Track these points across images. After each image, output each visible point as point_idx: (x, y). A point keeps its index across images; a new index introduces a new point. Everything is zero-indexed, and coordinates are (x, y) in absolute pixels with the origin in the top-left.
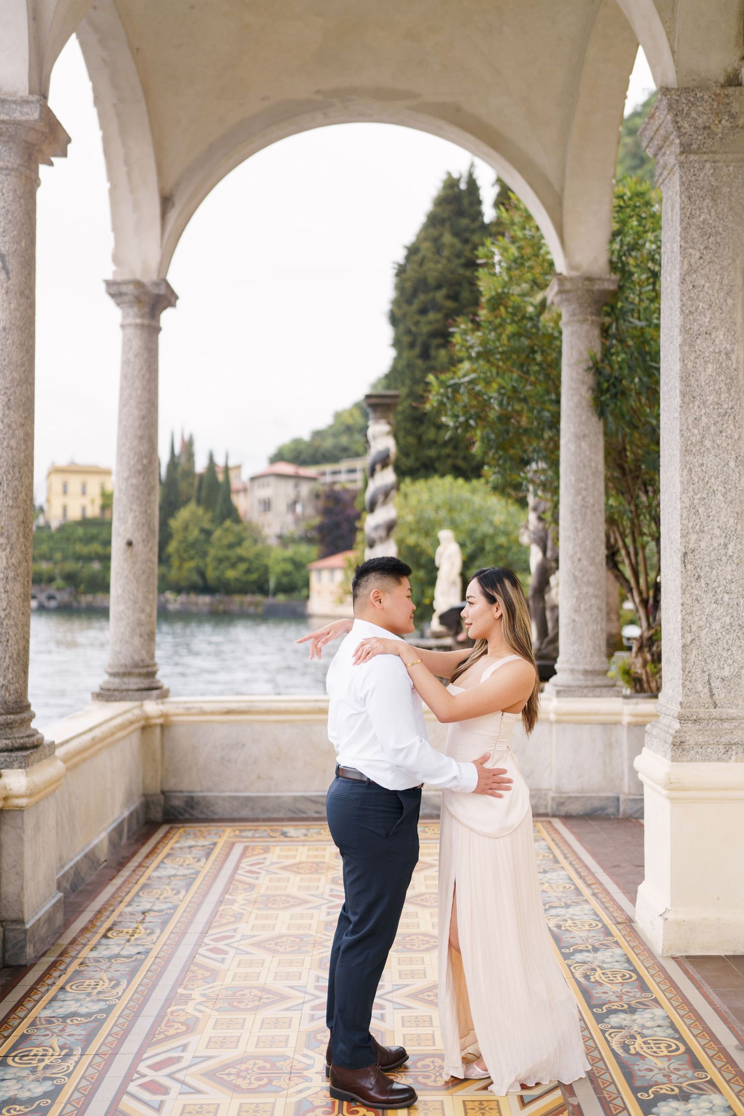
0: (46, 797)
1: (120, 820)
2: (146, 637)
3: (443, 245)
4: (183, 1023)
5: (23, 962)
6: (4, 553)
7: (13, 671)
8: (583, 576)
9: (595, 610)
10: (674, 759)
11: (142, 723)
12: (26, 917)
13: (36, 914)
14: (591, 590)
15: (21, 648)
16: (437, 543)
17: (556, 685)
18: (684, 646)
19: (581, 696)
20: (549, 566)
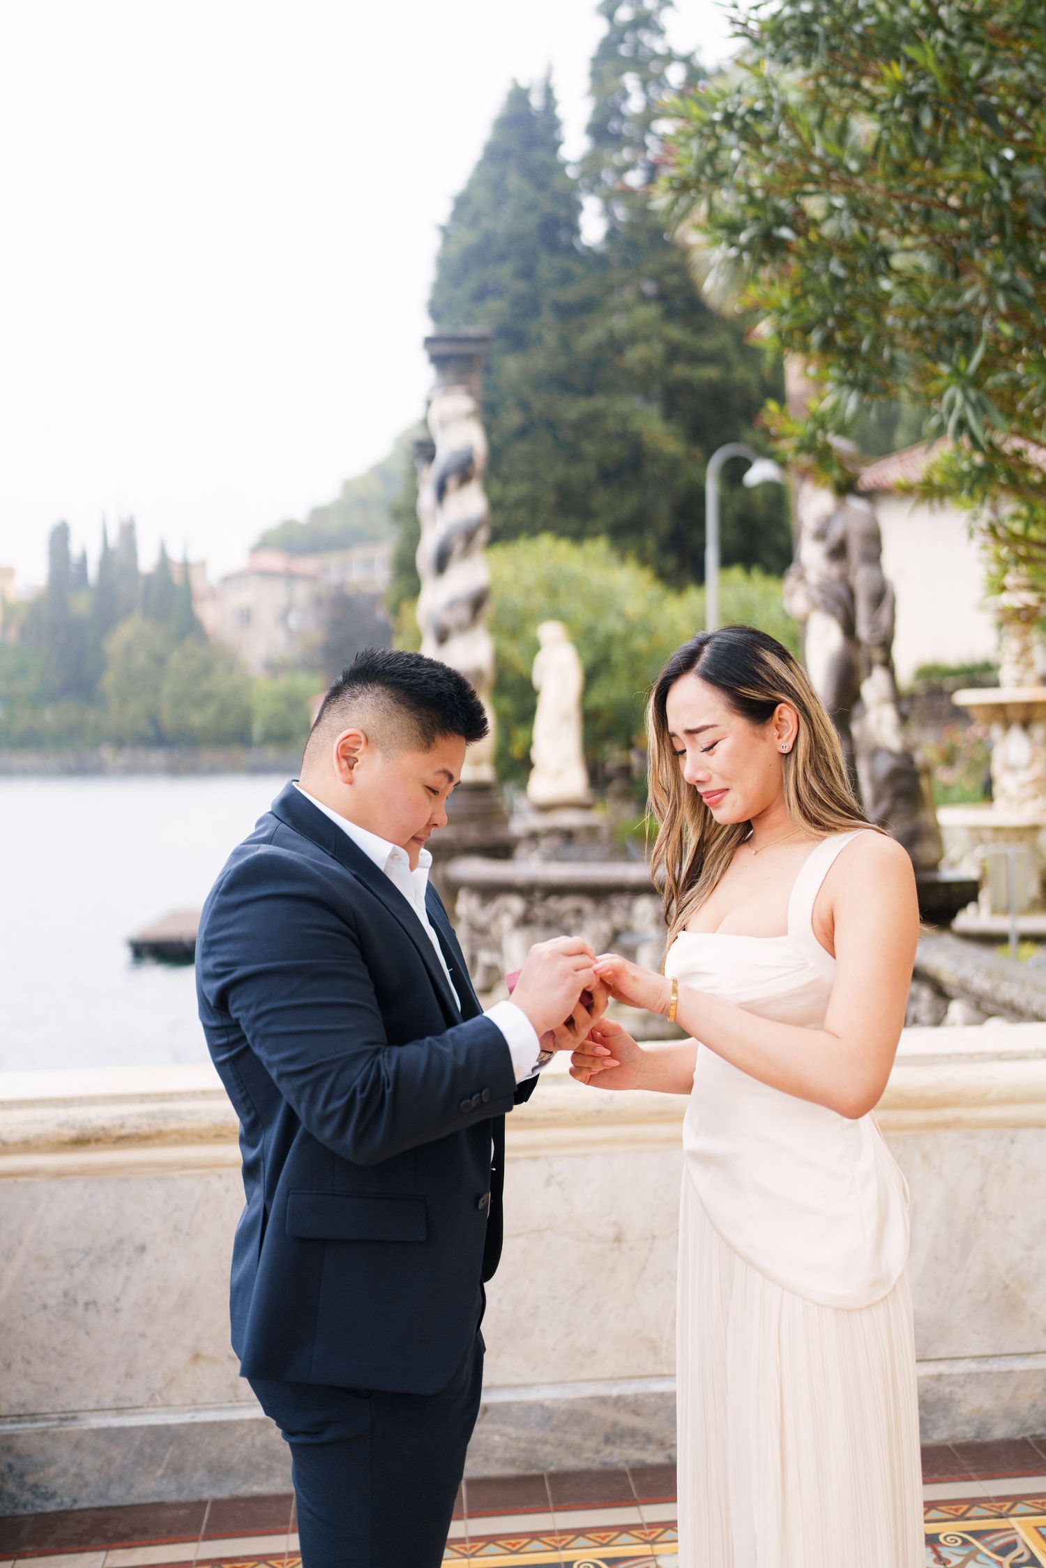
3: (507, 192)
20: (861, 658)
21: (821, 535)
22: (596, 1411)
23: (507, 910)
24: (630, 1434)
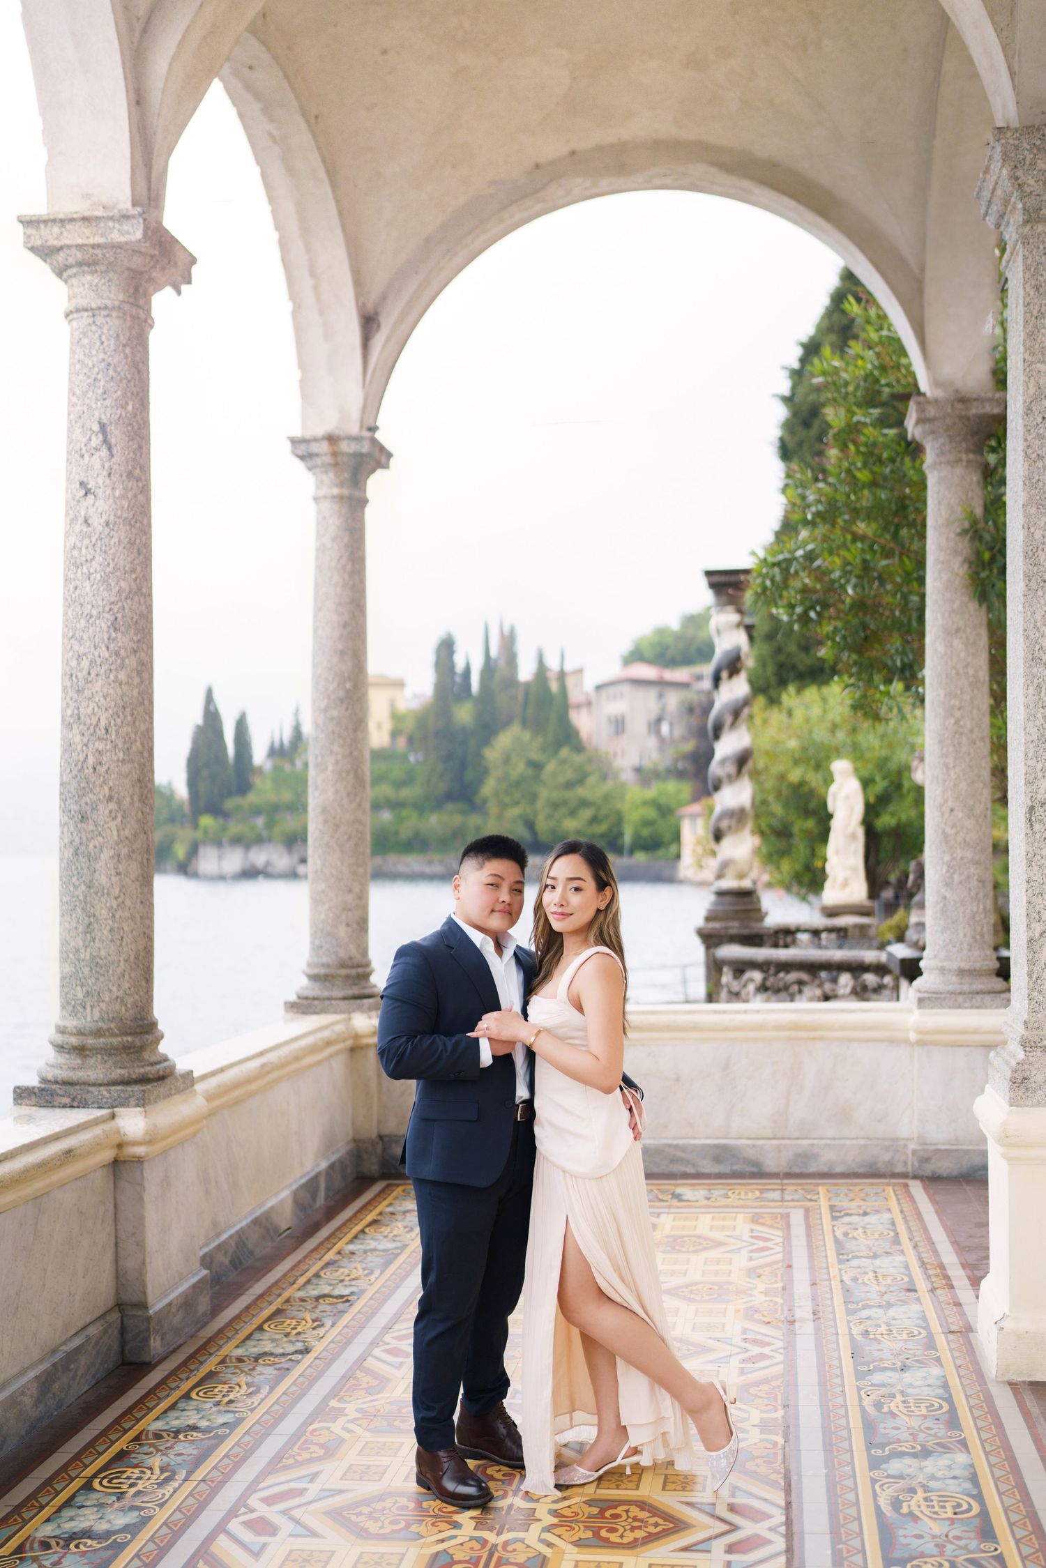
0: (181, 1143)
1: (313, 1174)
2: (355, 926)
4: (322, 1446)
5: (147, 1358)
6: (115, 823)
7: (131, 978)
8: (956, 834)
9: (974, 883)
10: (1013, 1103)
11: (349, 1043)
12: (150, 1299)
13: (166, 1296)
14: (969, 854)
15: (141, 948)
16: (829, 780)
17: (919, 991)
18: (1030, 941)
19: (953, 1007)
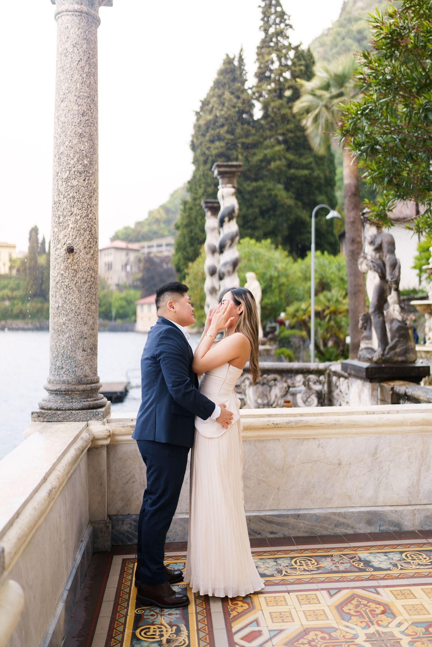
3: (225, 99)
11: (90, 445)
20: (387, 287)
21: (372, 243)
22: (332, 517)
23: (248, 379)
24: (343, 524)
